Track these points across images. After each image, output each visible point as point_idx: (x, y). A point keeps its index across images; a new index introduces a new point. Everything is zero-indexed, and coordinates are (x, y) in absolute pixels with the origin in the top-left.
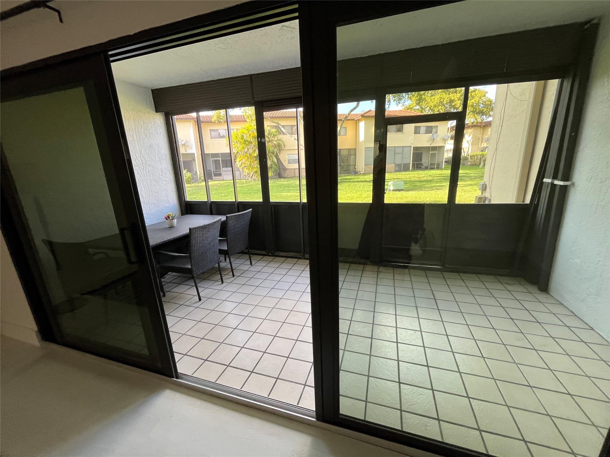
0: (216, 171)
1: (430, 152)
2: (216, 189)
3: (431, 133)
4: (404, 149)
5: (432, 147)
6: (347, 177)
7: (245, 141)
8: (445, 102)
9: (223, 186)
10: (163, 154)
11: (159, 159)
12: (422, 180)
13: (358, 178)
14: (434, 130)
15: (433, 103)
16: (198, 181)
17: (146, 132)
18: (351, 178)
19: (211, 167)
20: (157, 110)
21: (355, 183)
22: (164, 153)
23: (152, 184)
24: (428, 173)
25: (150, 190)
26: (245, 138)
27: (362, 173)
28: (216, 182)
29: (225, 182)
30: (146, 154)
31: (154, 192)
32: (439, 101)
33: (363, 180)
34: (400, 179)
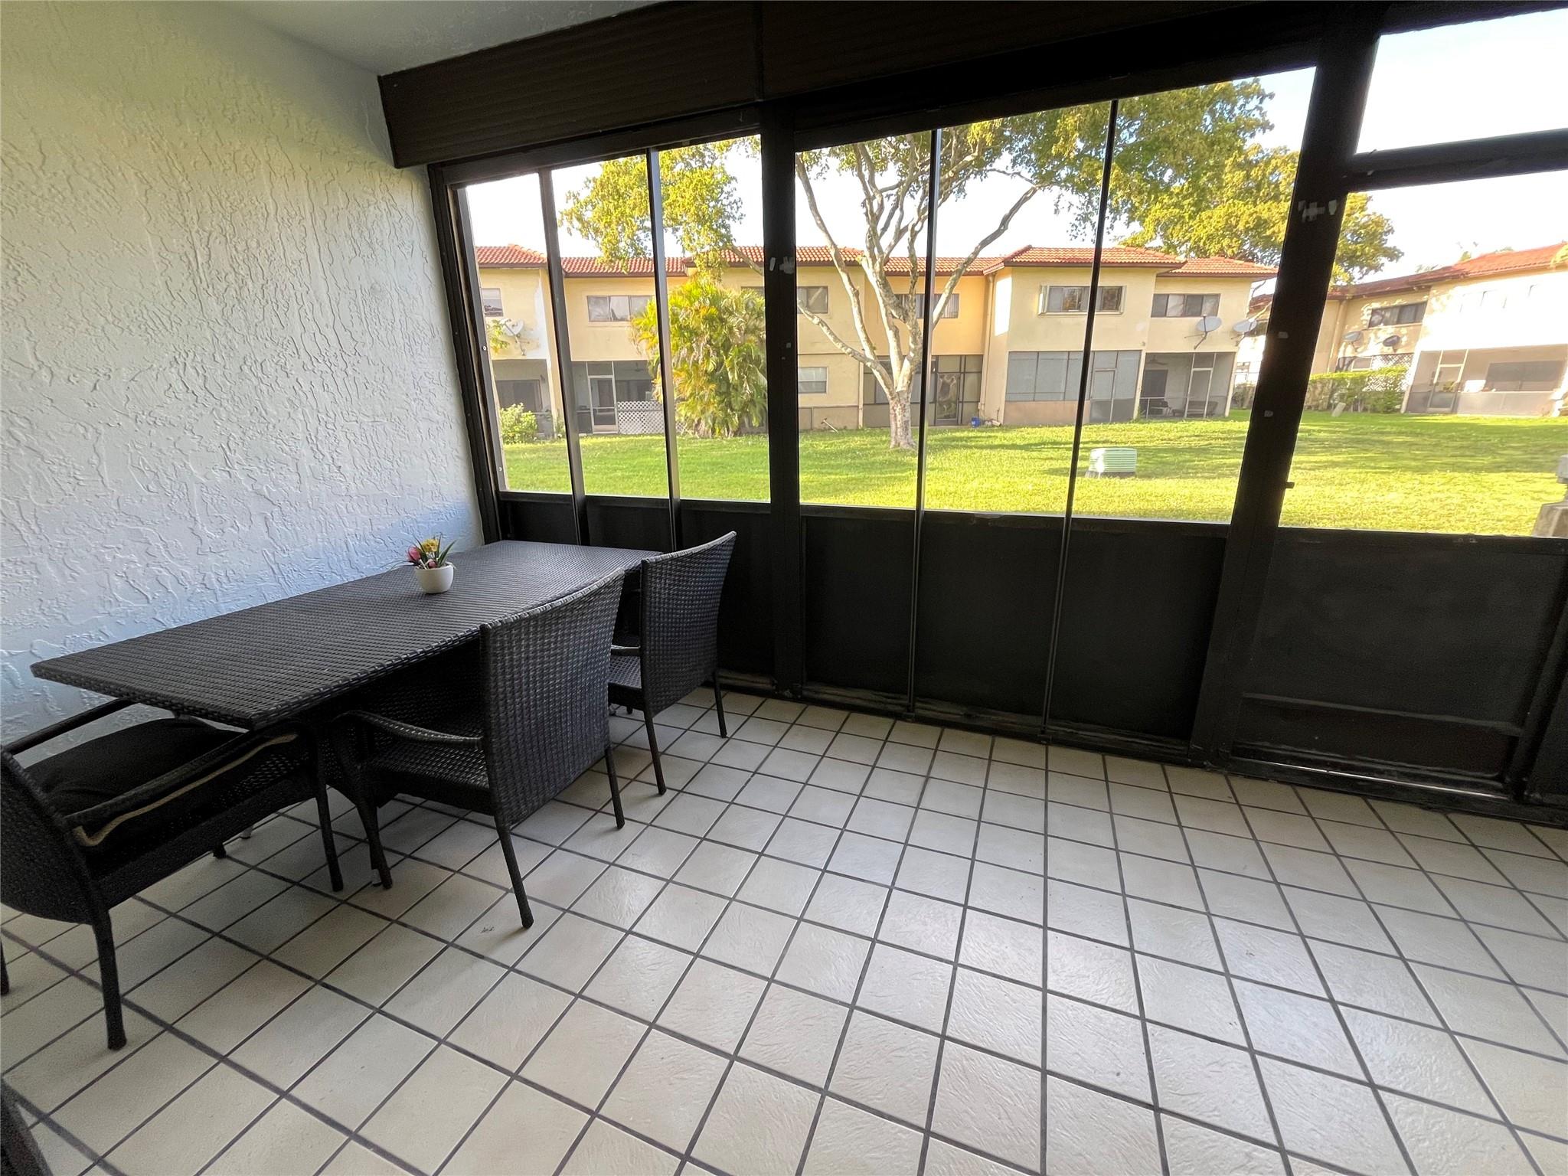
0: (601, 411)
1: (1193, 370)
2: (600, 459)
3: (1199, 314)
4: (1120, 359)
5: (1198, 354)
6: (958, 434)
7: (680, 327)
8: (1241, 227)
9: (617, 452)
10: (422, 323)
11: (407, 341)
12: (1176, 446)
13: (990, 437)
14: (1207, 306)
15: (1205, 231)
16: (553, 435)
17: (357, 236)
18: (969, 438)
19: (589, 399)
20: (401, 159)
21: (985, 452)
22: (424, 319)
23: (380, 428)
24: (1191, 428)
25: (373, 452)
26: (681, 319)
27: (999, 424)
28: (601, 440)
29: (623, 439)
30: (356, 320)
31: (386, 457)
32: (1222, 224)
33: (1006, 442)
34: (1112, 442)
